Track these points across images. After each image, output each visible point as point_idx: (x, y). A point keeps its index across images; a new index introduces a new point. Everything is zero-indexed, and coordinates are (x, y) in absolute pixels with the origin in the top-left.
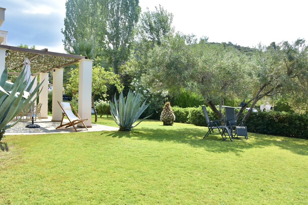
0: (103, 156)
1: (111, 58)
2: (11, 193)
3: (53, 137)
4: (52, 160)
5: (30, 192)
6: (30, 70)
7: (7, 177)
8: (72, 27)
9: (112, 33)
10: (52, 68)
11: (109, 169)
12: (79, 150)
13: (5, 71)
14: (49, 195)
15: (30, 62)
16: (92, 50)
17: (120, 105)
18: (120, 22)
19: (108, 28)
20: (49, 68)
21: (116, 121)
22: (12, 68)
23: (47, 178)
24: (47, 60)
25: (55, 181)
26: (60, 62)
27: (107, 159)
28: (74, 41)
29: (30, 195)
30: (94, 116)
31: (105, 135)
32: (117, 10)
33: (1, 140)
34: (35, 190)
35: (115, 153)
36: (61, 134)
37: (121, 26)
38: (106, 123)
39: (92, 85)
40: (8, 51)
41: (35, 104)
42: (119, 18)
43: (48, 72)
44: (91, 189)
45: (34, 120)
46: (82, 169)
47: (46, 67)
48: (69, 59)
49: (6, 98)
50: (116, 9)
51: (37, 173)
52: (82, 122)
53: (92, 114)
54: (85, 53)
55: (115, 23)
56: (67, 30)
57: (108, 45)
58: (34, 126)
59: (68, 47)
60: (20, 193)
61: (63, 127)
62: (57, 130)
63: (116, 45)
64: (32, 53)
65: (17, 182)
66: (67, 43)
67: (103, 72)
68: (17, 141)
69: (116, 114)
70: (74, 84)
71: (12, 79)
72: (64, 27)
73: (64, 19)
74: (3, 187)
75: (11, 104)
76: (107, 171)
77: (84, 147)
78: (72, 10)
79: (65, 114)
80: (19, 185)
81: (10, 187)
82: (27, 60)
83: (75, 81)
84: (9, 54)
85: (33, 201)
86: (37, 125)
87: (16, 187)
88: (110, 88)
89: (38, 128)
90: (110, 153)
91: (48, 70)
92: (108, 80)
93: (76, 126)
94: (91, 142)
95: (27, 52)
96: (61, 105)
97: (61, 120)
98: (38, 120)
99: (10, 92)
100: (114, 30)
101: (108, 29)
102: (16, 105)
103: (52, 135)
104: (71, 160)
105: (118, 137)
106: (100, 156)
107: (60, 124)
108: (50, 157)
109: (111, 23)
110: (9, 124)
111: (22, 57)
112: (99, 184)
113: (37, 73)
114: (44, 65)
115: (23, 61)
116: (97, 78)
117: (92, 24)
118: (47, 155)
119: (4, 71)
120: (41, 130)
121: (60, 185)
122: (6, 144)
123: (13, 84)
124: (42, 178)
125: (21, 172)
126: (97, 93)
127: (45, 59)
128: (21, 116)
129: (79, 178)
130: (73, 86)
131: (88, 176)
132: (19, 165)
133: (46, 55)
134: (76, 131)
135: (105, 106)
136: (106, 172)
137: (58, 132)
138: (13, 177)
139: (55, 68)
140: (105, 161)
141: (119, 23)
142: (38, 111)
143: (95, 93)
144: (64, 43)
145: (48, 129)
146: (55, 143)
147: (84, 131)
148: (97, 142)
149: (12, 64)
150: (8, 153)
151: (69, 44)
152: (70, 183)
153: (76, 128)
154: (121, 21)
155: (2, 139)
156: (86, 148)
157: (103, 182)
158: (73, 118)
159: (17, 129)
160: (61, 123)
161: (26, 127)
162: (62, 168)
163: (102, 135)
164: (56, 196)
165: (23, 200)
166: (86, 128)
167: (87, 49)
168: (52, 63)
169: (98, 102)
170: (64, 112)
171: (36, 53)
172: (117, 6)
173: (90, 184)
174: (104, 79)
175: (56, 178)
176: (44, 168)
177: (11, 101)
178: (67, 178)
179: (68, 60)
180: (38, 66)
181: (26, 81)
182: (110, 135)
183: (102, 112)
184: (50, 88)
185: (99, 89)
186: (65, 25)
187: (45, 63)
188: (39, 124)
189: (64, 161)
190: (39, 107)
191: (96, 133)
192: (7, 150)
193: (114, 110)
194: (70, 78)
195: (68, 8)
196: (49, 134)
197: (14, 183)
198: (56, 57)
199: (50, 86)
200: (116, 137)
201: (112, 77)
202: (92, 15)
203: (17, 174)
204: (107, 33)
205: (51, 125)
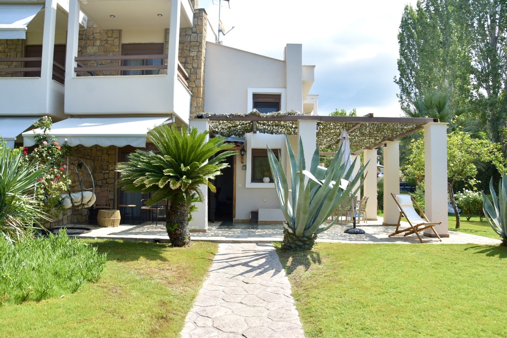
0: (465, 286)
1: (484, 115)
2: (323, 320)
3: (384, 249)
4: (380, 283)
5: (347, 322)
6: (349, 147)
7: (318, 298)
8: (411, 70)
9: (483, 69)
10: (382, 141)
11: (474, 308)
12: (423, 272)
13: (317, 152)
14: (372, 332)
15: (349, 135)
16: (448, 104)
17: (502, 199)
18: (499, 45)
19: (475, 61)
20: (378, 142)
21: (494, 227)
22: (324, 146)
23: (371, 308)
24: (374, 130)
25: (382, 313)
26: (393, 130)
27: (473, 292)
28: (415, 94)
29: (346, 326)
30: (454, 218)
31: (473, 251)
32: (491, 25)
33: (313, 249)
34: (354, 321)
35: (489, 284)
36: (395, 245)
37: (502, 53)
38: (476, 232)
39: (448, 166)
40: (320, 123)
41: (358, 198)
42: (496, 38)
43: (376, 147)
44: (438, 335)
45: (357, 222)
46: (426, 302)
47: (373, 140)
48: (406, 125)
49: (318, 190)
50: (489, 23)
51: (357, 298)
52: (432, 228)
53: (450, 214)
54: (436, 111)
55: (489, 51)
56: (403, 77)
57: (477, 91)
58: (356, 231)
59: (405, 104)
60: (334, 322)
61: (400, 234)
62: (391, 238)
63: (494, 89)
64: (351, 122)
65: (331, 306)
66: (404, 97)
67: (468, 140)
68: (332, 251)
69: (495, 216)
70: (417, 166)
71: (326, 162)
72: (398, 74)
73: (397, 61)
74: (314, 310)
75: (325, 197)
76: (471, 311)
77: (433, 267)
78: (409, 43)
79: (403, 214)
80: (332, 311)
81: (323, 312)
82: (345, 134)
83: (419, 160)
84: (321, 127)
85: (350, 336)
86: (360, 230)
87: (329, 313)
88: (485, 169)
89: (363, 235)
90: (480, 282)
91: (375, 145)
92: (477, 154)
93: (422, 233)
94: (446, 260)
95: (344, 121)
96: (397, 199)
97: (397, 223)
98: (362, 223)
99: (323, 181)
100: (488, 62)
101: (475, 63)
102: (331, 199)
103: (382, 246)
104: (410, 286)
105: (498, 256)
106: (459, 286)
107: (395, 230)
108: (377, 279)
109: (481, 52)
110: (322, 226)
111: (338, 129)
112: (454, 331)
113: (361, 150)
114: (370, 138)
115: (340, 135)
116: (458, 153)
117: (444, 60)
118: (373, 274)
119: (315, 152)
120: (366, 238)
121: (390, 321)
122: (318, 255)
123: (326, 169)
124: (364, 307)
125: (336, 295)
126: (458, 178)
127: (371, 128)
128: (338, 215)
129: (420, 316)
130: (415, 169)
131: (435, 315)
132: (333, 284)
133: (371, 122)
134: (422, 242)
135: (475, 201)
136: (469, 314)
137: (392, 241)
138: (326, 299)
139: (386, 141)
140: (468, 294)
141: (498, 48)
142: (363, 209)
143: (454, 178)
144: (399, 99)
145: (376, 236)
146: (386, 258)
147: (434, 243)
148: (457, 261)
149: (325, 140)
150: (321, 266)
151: (408, 100)
152: (405, 320)
153: (421, 237)
154: (501, 44)
155: (313, 246)
156: (435, 271)
157: (462, 328)
158: (416, 220)
159: (332, 234)
160: (397, 229)
161: (345, 232)
162: (395, 297)
163: (466, 251)
164: (382, 335)
165: (338, 331)
166: (439, 238)
167: (438, 104)
168: (380, 133)
169: (462, 194)
170: (401, 209)
171: (357, 122)
172: (490, 18)
173: (439, 328)
174: (470, 153)
175: (384, 310)
176: (368, 293)
177: (325, 193)
178: (400, 312)
179: (406, 128)
180: (361, 140)
181: (344, 164)
182: (482, 252)
183: (470, 211)
184: (381, 173)
185: (463, 170)
186: (399, 69)
187: (370, 135)
188: (364, 229)
189: (399, 286)
190: (363, 203)
191: (455, 247)
192: (320, 262)
193: (490, 208)
194: (411, 155)
195: (401, 42)
196: (378, 244)
197: (328, 308)
198: (386, 125)
199: (381, 169)
200: (493, 255)
201: (486, 149)
202: (443, 44)
203: (331, 296)
204: (473, 71)
205: (382, 230)
